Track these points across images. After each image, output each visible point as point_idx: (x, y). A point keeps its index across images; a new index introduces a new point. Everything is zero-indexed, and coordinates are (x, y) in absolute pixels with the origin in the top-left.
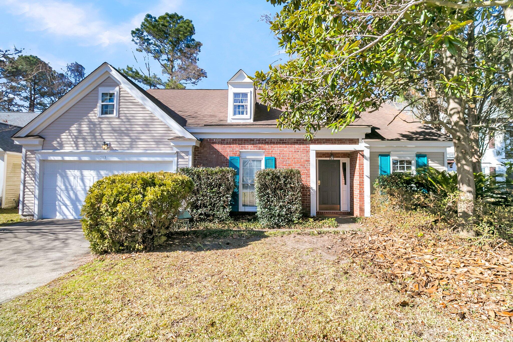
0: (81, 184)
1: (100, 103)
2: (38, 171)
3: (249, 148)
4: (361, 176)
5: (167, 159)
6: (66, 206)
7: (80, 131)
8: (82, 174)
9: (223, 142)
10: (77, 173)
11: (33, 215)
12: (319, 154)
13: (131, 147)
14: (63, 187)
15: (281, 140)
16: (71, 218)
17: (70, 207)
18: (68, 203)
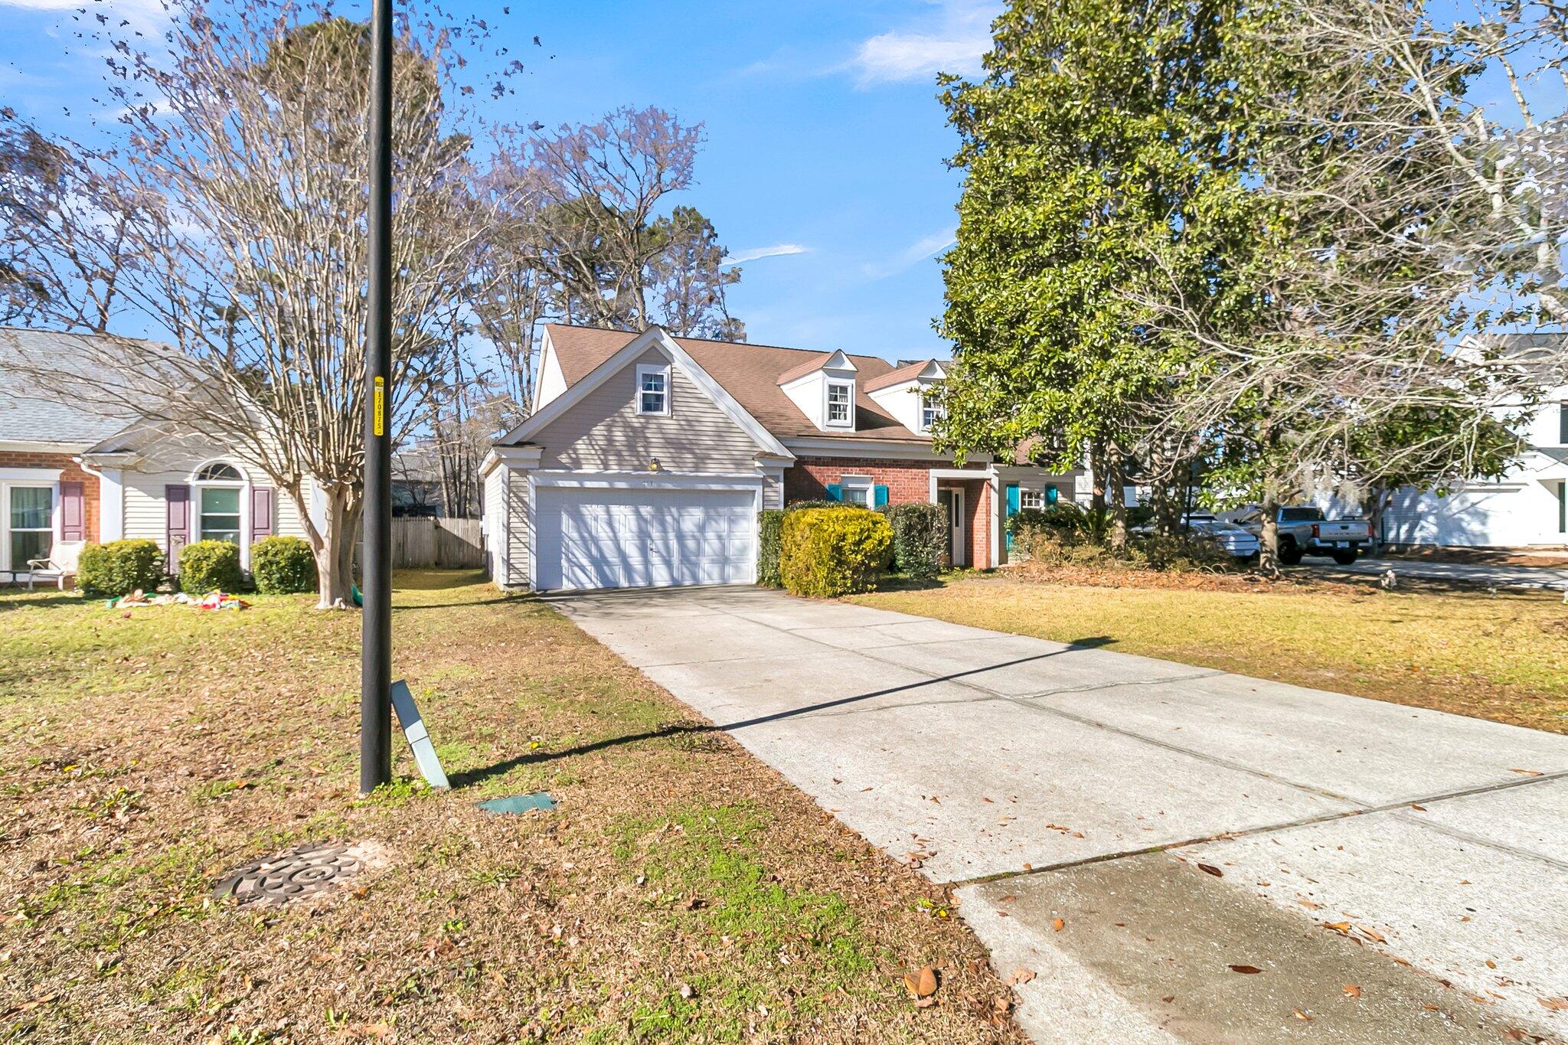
0: (608, 529)
1: (640, 393)
2: (533, 505)
3: (854, 472)
4: (988, 513)
5: (750, 488)
6: (583, 569)
7: (610, 440)
8: (608, 512)
9: (818, 461)
10: (599, 510)
11: (527, 585)
12: (941, 482)
13: (697, 468)
14: (575, 535)
15: (895, 461)
16: (590, 586)
17: (590, 568)
18: (585, 561)
